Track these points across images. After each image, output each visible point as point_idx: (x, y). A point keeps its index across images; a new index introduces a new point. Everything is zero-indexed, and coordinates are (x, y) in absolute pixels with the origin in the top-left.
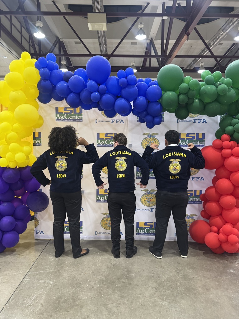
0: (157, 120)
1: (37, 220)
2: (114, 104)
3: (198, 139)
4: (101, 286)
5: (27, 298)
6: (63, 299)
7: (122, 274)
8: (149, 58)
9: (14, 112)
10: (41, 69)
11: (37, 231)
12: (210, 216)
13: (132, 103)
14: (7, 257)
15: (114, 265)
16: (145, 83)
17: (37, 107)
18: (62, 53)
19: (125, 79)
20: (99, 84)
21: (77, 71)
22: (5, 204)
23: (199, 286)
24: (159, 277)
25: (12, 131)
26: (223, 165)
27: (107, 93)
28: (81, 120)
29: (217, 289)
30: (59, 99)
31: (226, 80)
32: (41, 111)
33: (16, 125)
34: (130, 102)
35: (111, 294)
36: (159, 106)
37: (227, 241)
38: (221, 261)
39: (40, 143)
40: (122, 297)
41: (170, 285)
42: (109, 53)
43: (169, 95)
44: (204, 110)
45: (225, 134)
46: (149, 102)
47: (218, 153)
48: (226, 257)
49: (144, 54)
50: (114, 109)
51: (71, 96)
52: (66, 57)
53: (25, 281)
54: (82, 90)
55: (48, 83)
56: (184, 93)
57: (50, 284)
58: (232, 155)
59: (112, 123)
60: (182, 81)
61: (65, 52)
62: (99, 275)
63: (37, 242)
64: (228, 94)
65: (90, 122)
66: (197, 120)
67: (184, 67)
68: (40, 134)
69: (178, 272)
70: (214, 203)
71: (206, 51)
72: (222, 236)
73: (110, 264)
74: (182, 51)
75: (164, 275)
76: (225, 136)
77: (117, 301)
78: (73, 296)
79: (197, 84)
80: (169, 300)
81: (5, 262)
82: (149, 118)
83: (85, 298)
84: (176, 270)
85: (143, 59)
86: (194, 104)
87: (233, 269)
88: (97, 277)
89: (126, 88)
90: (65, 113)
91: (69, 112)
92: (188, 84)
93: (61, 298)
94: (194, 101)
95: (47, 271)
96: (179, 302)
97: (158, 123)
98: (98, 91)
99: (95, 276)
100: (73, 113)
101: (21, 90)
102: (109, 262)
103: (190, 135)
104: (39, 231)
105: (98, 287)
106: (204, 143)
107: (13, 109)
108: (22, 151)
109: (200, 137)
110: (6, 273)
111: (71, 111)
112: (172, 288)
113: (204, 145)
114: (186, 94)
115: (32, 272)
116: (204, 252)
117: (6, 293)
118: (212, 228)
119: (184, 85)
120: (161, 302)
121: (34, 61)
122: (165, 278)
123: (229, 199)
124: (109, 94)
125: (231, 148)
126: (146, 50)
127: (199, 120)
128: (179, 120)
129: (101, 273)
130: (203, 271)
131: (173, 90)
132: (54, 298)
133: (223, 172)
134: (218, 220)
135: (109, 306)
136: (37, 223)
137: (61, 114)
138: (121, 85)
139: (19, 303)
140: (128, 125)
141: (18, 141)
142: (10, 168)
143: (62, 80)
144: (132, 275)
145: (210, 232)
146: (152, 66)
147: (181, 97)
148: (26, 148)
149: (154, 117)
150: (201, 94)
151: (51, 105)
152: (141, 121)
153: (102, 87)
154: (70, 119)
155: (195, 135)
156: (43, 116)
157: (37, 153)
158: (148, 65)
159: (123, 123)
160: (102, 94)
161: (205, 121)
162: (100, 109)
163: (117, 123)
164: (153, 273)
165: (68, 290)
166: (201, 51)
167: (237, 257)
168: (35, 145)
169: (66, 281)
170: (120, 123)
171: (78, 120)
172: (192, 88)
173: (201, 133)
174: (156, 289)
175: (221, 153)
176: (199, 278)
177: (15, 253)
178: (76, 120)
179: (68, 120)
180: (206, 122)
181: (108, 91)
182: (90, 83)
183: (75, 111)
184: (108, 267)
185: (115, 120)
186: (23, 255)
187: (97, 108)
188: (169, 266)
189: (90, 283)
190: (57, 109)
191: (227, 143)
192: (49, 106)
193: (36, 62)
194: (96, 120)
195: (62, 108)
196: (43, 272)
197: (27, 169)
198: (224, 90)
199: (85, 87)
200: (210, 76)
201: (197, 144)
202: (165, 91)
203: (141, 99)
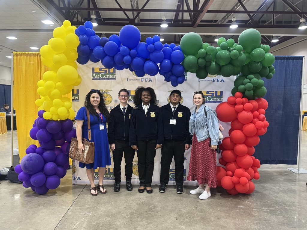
0: (180, 79)
1: (75, 167)
2: (143, 66)
3: (217, 96)
4: (132, 216)
5: (72, 224)
6: (101, 224)
7: (150, 209)
8: (181, 13)
9: (57, 72)
10: (80, 35)
11: (74, 177)
12: (227, 163)
13: (159, 64)
14: (50, 197)
15: (143, 202)
16: (169, 48)
17: (76, 67)
18: (91, 6)
19: (153, 45)
20: (130, 49)
21: (111, 37)
22: (48, 152)
23: (212, 216)
24: (180, 210)
25: (55, 88)
26: (237, 119)
27: (137, 57)
28: (114, 79)
29: (226, 218)
30: (96, 61)
31: (238, 46)
32: (79, 71)
33: (58, 84)
34: (157, 64)
35: (140, 221)
36: (181, 68)
37: (239, 183)
38: (234, 200)
39: (78, 99)
40: (149, 223)
41: (188, 216)
42: (140, 7)
43: (190, 58)
44: (220, 71)
45: (238, 91)
46: (173, 64)
47: (232, 108)
48: (239, 197)
49: (176, 9)
50: (143, 70)
51: (107, 58)
52: (96, 11)
53: (69, 213)
54: (116, 53)
55: (86, 47)
56: (203, 57)
57: (89, 215)
58: (244, 110)
59: (142, 81)
60: (201, 47)
61: (95, 5)
62: (130, 209)
63: (74, 187)
64: (240, 58)
65: (122, 81)
66: (216, 79)
67: (218, 20)
68: (78, 91)
69: (196, 208)
70: (229, 151)
71: (239, 5)
72: (235, 179)
73: (139, 202)
74: (216, 4)
75: (184, 210)
76: (238, 94)
77: (145, 226)
78: (109, 223)
79: (213, 50)
80: (186, 225)
81: (49, 201)
82: (173, 78)
83: (119, 223)
84: (195, 206)
85: (175, 13)
86: (211, 66)
87: (243, 205)
88: (129, 211)
89: (154, 53)
90: (100, 73)
91: (104, 72)
92: (206, 50)
93: (99, 223)
94: (211, 64)
95: (86, 207)
96: (194, 226)
97: (182, 82)
98: (130, 55)
99: (127, 210)
100: (107, 73)
101: (63, 53)
102: (139, 201)
103: (209, 92)
104: (77, 177)
105: (129, 217)
106: (222, 99)
107: (56, 69)
108: (63, 106)
109: (219, 94)
110: (51, 208)
111: (106, 71)
112: (189, 217)
113: (222, 101)
114: (204, 58)
115: (73, 207)
116: (221, 194)
117: (54, 221)
118: (227, 172)
119: (202, 50)
120: (180, 226)
121: (74, 28)
122: (185, 211)
123: (242, 148)
124: (139, 58)
125: (243, 104)
126: (178, 3)
127: (218, 79)
128: (200, 80)
129: (132, 208)
130: (217, 206)
131: (193, 55)
132: (94, 224)
133: (237, 125)
134: (233, 165)
135: (138, 228)
136: (74, 170)
137: (97, 73)
138: (149, 50)
139: (66, 227)
140: (156, 84)
141: (60, 97)
142: (53, 120)
143: (99, 45)
144: (157, 209)
145: (226, 176)
146: (184, 19)
147: (200, 60)
148: (67, 103)
149: (177, 77)
150: (216, 58)
151: (88, 66)
152: (167, 80)
153: (133, 51)
154: (104, 78)
155: (214, 92)
156: (81, 75)
157: (75, 108)
158: (180, 18)
159: (152, 81)
160: (133, 57)
161: (222, 80)
162: (131, 70)
163: (146, 81)
164: (176, 208)
165: (104, 219)
166: (234, 5)
167: (249, 197)
168: (73, 100)
169: (103, 213)
170: (149, 81)
171: (112, 78)
172: (209, 53)
173: (219, 91)
174: (177, 218)
175: (234, 108)
176: (213, 211)
177: (56, 194)
178: (110, 78)
179: (103, 78)
180: (224, 81)
181: (138, 55)
182: (123, 48)
183: (109, 71)
184: (137, 204)
185: (144, 79)
186: (64, 196)
187: (129, 69)
188: (189, 203)
189: (123, 214)
190: (93, 69)
191: (239, 100)
192: (87, 66)
193: (76, 30)
194: (128, 79)
195: (98, 68)
196: (83, 207)
197: (67, 121)
198: (235, 55)
199: (119, 51)
200: (225, 43)
201: (216, 100)
202: (187, 55)
203: (167, 61)
